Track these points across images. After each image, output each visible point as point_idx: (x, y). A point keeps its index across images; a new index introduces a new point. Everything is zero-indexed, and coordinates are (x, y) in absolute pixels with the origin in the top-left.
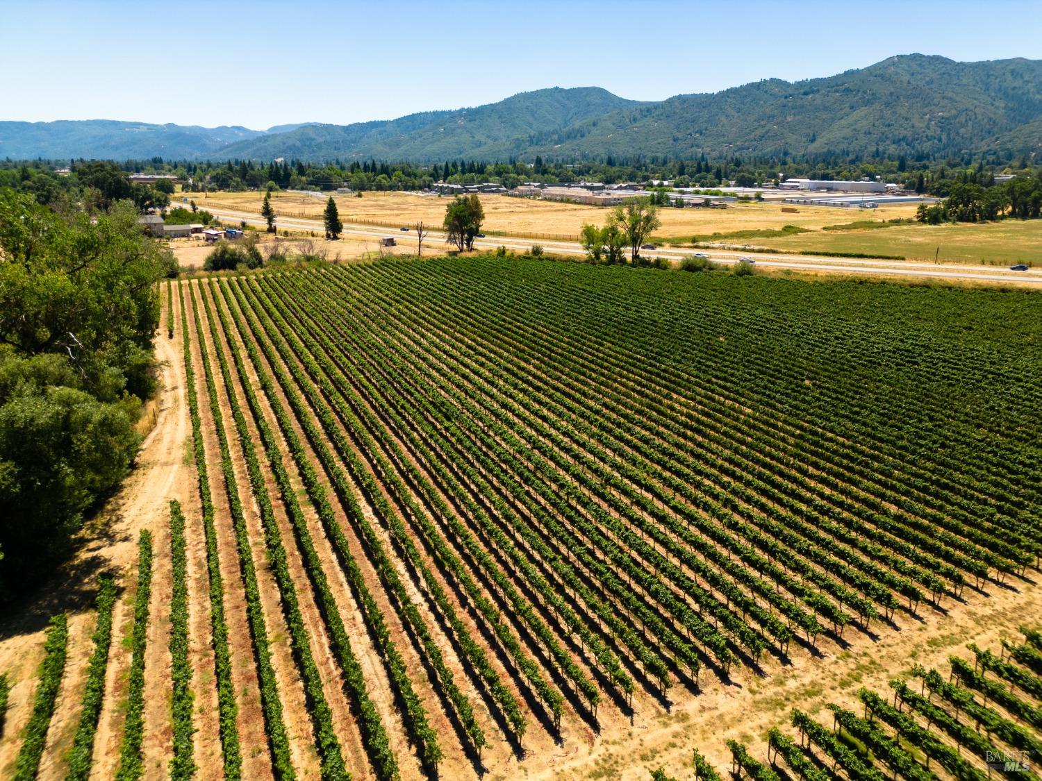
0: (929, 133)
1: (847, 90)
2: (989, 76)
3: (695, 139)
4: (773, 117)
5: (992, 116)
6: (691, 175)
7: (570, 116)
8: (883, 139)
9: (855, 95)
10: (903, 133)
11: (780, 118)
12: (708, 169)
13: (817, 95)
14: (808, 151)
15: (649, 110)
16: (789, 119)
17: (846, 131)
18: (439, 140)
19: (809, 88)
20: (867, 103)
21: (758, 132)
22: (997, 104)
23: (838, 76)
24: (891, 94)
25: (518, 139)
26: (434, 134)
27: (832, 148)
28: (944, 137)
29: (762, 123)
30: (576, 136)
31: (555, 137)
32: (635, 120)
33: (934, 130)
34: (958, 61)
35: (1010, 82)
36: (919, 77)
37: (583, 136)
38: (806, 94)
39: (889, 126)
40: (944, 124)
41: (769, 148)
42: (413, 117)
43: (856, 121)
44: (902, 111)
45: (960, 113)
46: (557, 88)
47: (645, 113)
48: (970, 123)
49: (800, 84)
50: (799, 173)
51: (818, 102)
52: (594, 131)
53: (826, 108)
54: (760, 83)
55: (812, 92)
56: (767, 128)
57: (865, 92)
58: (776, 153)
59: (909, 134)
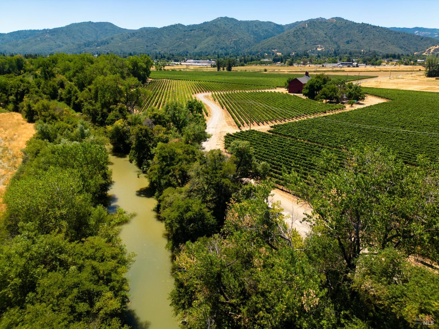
0: (231, 46)
1: (204, 30)
2: (248, 26)
3: (155, 46)
4: (181, 39)
5: (249, 40)
6: (160, 59)
7: (98, 35)
8: (217, 48)
9: (207, 32)
10: (223, 46)
11: (184, 39)
12: (164, 57)
13: (195, 31)
14: (195, 51)
15: (133, 33)
16: (187, 40)
17: (206, 45)
18: (39, 44)
19: (192, 28)
20: (211, 35)
21: (177, 44)
22: (251, 36)
23: (201, 24)
24: (219, 32)
25: (79, 44)
26: (35, 41)
27: (202, 51)
28: (235, 48)
29: (178, 41)
30: (105, 44)
31: (96, 44)
32: (129, 37)
33: (232, 45)
34: (239, 20)
35: (255, 29)
36: (228, 25)
37: (108, 43)
38: (191, 30)
39: (219, 43)
40: (235, 42)
41: (181, 50)
42: (18, 32)
43: (208, 41)
44: (222, 38)
45: (240, 39)
46: (90, 22)
47: (132, 35)
48: (243, 43)
49: (189, 26)
50: (191, 58)
51: (195, 34)
52: (112, 41)
53: (198, 36)
54: (175, 25)
55: (193, 30)
56: (180, 43)
57: (210, 31)
58: (184, 52)
59: (224, 46)
